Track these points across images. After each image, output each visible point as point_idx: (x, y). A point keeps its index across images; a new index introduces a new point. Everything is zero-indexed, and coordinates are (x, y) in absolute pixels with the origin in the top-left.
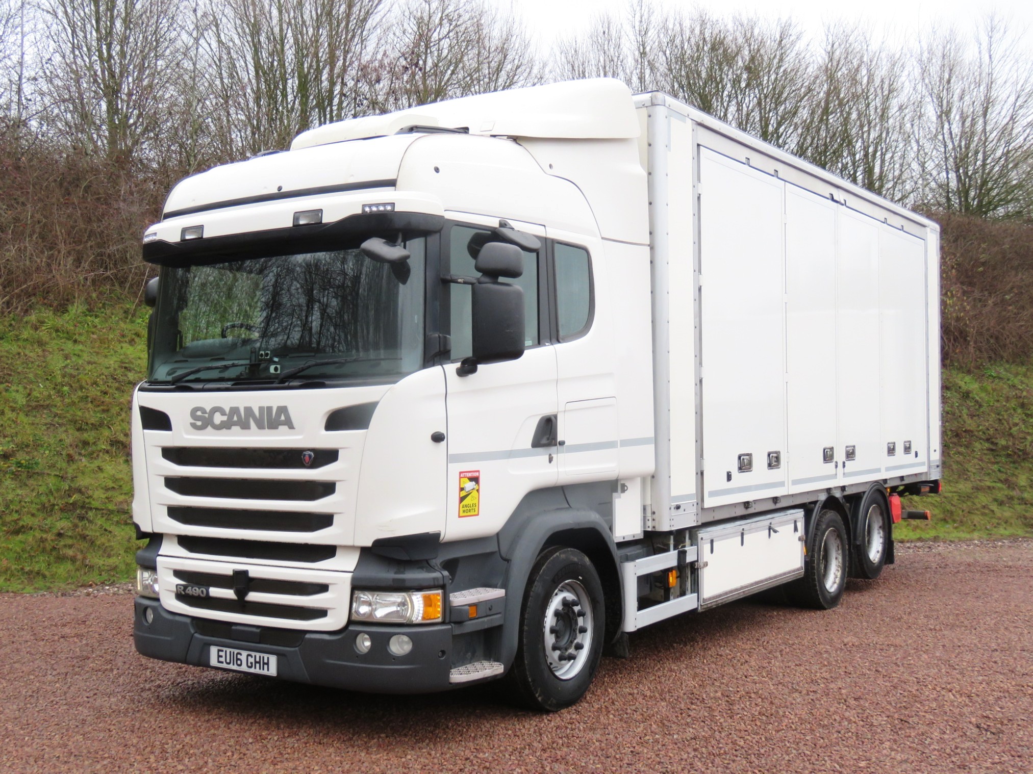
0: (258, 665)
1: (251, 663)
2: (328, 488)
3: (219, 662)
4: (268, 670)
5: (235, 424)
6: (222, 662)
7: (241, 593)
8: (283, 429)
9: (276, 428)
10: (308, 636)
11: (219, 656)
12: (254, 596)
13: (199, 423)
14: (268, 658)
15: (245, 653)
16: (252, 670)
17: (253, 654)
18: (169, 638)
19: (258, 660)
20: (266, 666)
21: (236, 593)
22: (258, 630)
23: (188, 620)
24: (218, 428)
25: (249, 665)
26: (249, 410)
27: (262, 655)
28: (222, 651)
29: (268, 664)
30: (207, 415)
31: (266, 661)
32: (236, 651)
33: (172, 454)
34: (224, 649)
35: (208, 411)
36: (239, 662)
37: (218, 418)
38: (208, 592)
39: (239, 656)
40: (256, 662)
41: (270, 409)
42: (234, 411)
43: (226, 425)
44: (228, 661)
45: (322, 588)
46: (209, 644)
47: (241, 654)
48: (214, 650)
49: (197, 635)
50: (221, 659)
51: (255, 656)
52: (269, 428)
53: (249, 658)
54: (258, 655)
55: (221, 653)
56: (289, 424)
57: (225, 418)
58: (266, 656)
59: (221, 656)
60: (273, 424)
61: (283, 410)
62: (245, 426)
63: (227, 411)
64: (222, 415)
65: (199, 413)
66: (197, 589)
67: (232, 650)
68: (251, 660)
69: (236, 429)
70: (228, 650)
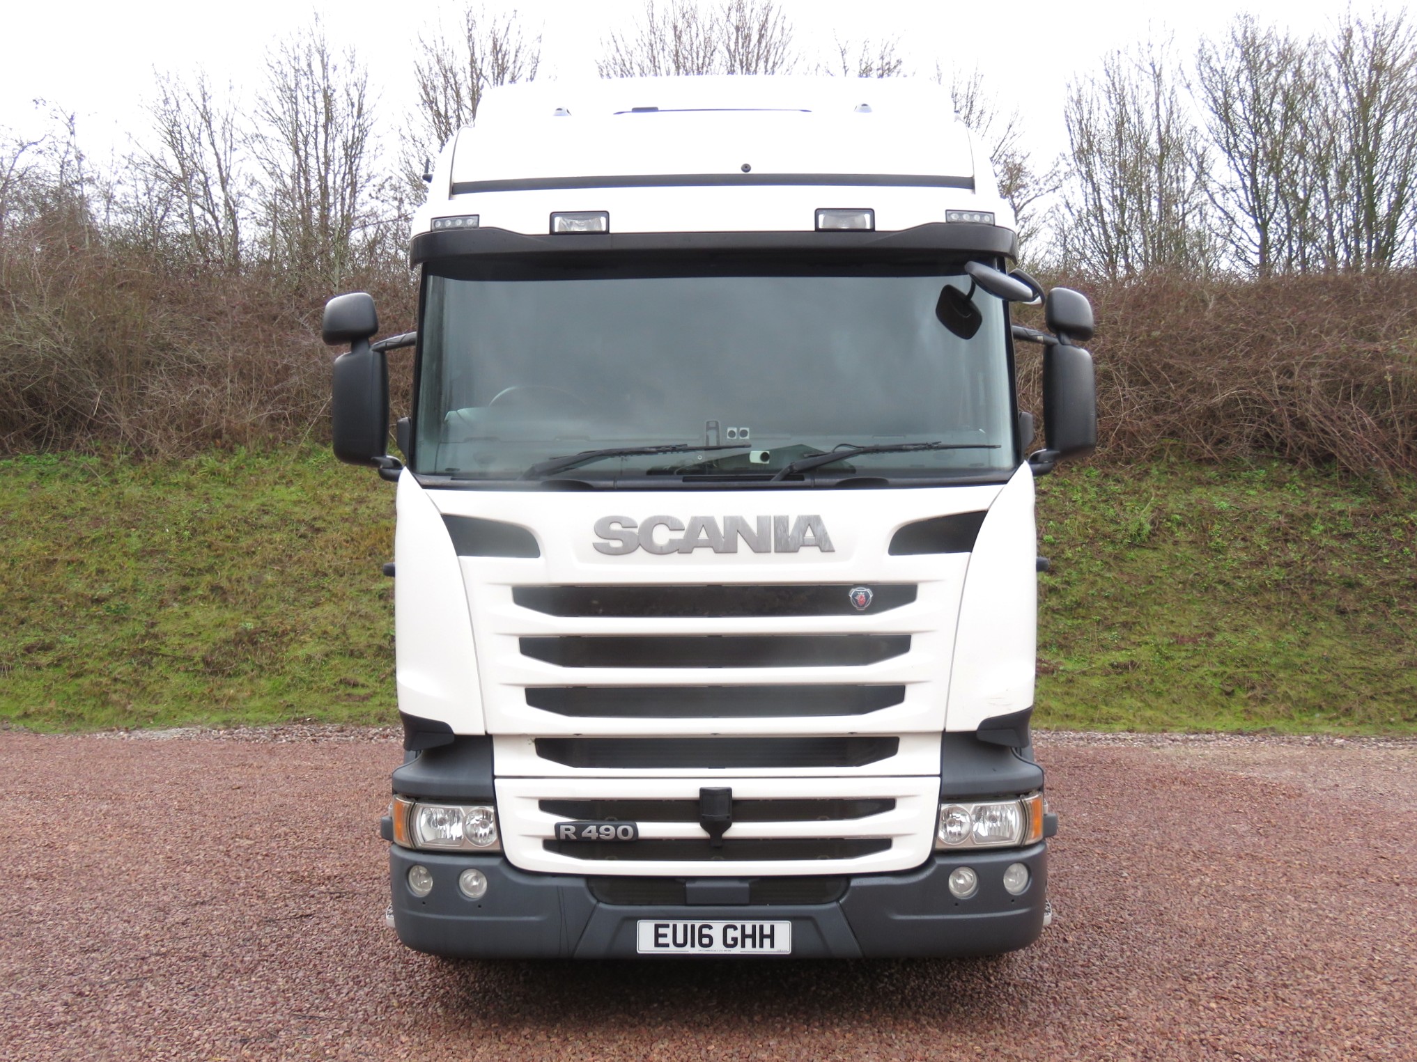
0: (749, 941)
1: (735, 939)
2: (898, 644)
3: (657, 944)
4: (772, 945)
5: (703, 545)
6: (667, 945)
7: (716, 827)
8: (811, 552)
9: (794, 551)
10: (854, 883)
11: (659, 936)
12: (740, 830)
13: (616, 544)
14: (772, 928)
15: (718, 925)
16: (737, 950)
17: (738, 923)
18: (535, 919)
19: (749, 931)
20: (767, 941)
21: (704, 826)
22: (746, 885)
23: (581, 883)
24: (660, 551)
25: (730, 941)
26: (735, 522)
27: (758, 923)
28: (667, 926)
29: (771, 936)
30: (635, 530)
31: (767, 931)
32: (698, 924)
33: (537, 598)
34: (670, 922)
35: (639, 522)
36: (706, 941)
37: (662, 536)
38: (636, 831)
39: (706, 931)
40: (744, 936)
41: (780, 521)
42: (701, 523)
43: (680, 547)
44: (680, 940)
45: (886, 804)
46: (632, 919)
47: (710, 927)
48: (646, 927)
49: (602, 905)
50: (661, 940)
51: (743, 927)
52: (776, 551)
53: (730, 930)
54: (749, 924)
55: (661, 931)
56: (824, 545)
57: (679, 535)
58: (767, 926)
59: (665, 936)
60: (787, 546)
62: (725, 548)
63: (686, 525)
64: (673, 530)
65: (616, 527)
66: (612, 828)
67: (689, 923)
68: (734, 934)
69: (703, 553)
70: (680, 925)
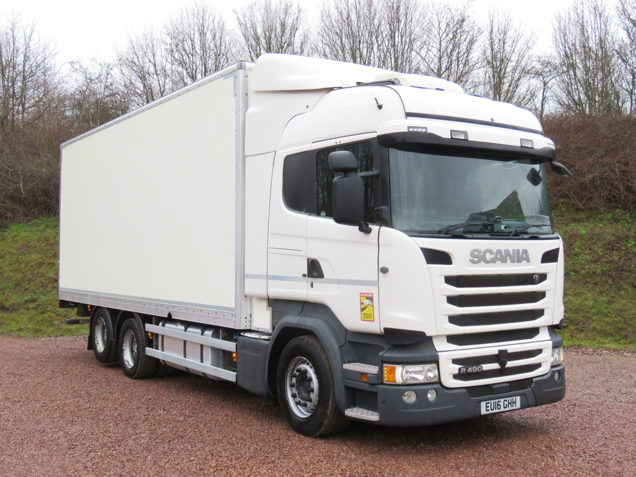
0: (510, 405)
1: (506, 405)
2: (542, 295)
3: (486, 411)
4: (516, 406)
5: (499, 260)
6: (489, 410)
8: (524, 262)
9: (521, 262)
10: (534, 380)
11: (487, 407)
12: (510, 364)
13: (476, 259)
15: (502, 400)
16: (507, 409)
17: (507, 399)
18: (452, 406)
19: (510, 402)
20: (514, 404)
22: (508, 385)
23: (465, 390)
24: (487, 262)
25: (505, 406)
26: (507, 251)
27: (512, 398)
28: (489, 403)
29: (515, 403)
30: (481, 254)
31: (514, 401)
32: (497, 401)
33: (451, 280)
34: (490, 401)
35: (482, 251)
36: (499, 407)
37: (489, 257)
38: (482, 368)
39: (499, 403)
40: (509, 403)
41: (518, 251)
42: (499, 252)
43: (493, 261)
44: (492, 408)
45: (540, 351)
46: (479, 402)
47: (500, 401)
48: (483, 404)
49: (471, 398)
50: (488, 409)
52: (517, 262)
53: (505, 402)
54: (510, 399)
55: (488, 405)
56: (528, 259)
57: (493, 256)
58: (514, 398)
59: (488, 407)
60: (519, 260)
61: (525, 252)
62: (504, 261)
63: (495, 252)
64: (491, 254)
65: (476, 253)
66: (476, 368)
67: (495, 401)
68: (506, 403)
69: (499, 263)
70: (492, 401)
